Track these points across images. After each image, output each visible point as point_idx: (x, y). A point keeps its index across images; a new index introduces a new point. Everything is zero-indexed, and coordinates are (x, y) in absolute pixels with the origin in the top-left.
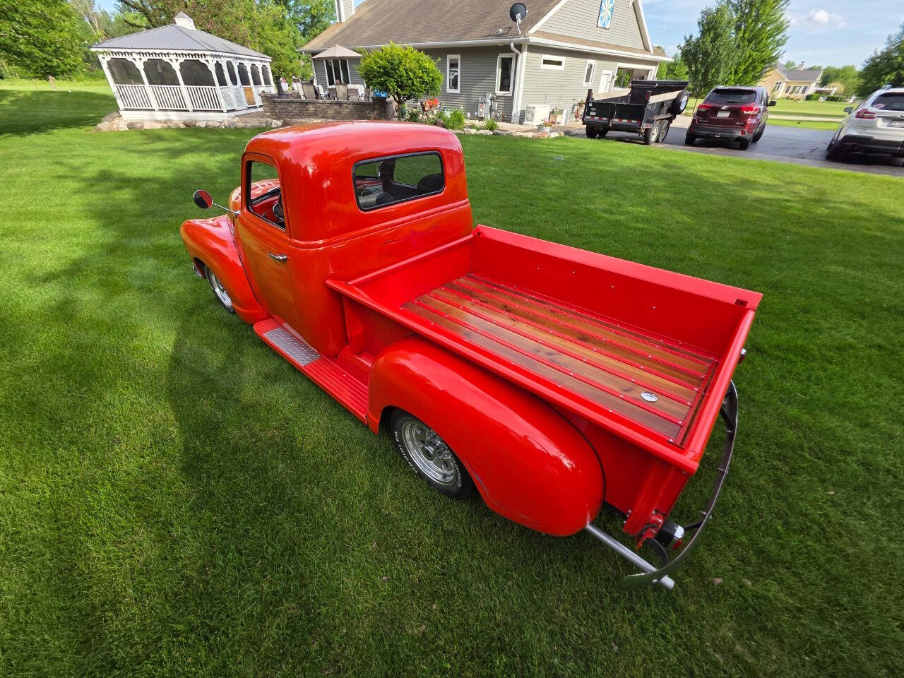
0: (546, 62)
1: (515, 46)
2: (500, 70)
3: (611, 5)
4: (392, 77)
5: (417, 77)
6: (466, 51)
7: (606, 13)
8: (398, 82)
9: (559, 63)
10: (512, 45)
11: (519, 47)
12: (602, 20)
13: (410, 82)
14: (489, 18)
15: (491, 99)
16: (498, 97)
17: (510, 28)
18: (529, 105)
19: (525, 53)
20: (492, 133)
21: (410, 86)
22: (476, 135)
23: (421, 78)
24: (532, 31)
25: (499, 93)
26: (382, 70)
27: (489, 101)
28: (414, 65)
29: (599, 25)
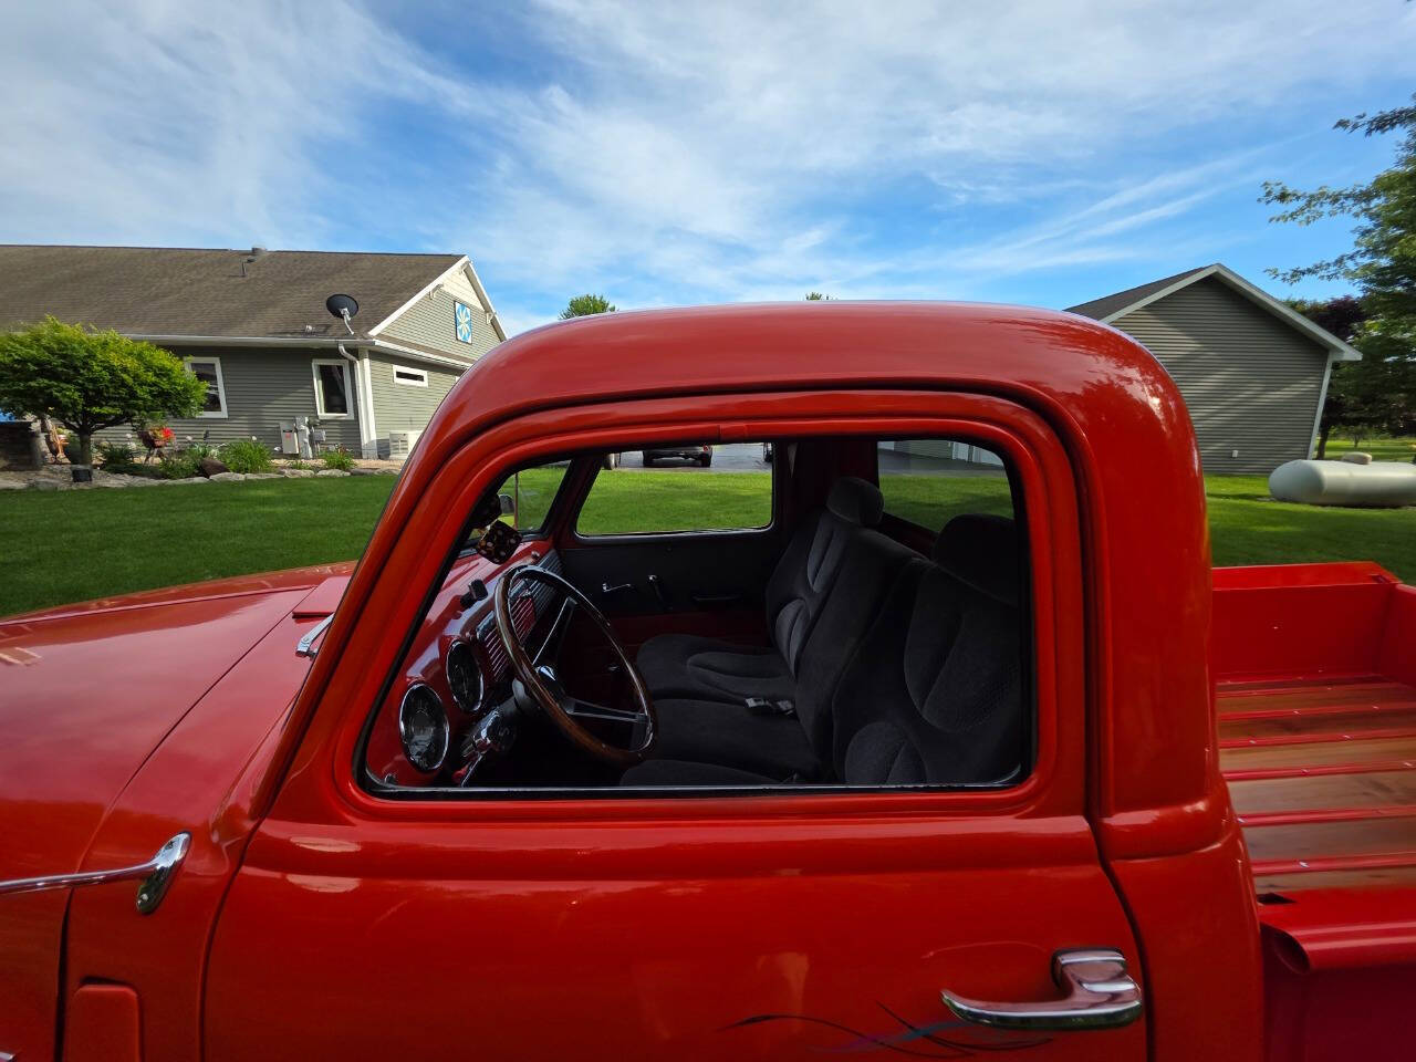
0: (400, 375)
1: (347, 350)
2: (320, 382)
3: (467, 319)
4: (68, 381)
5: (141, 385)
6: (230, 354)
7: (464, 327)
8: (83, 390)
9: (420, 378)
10: (342, 348)
11: (355, 352)
12: (461, 331)
13: (123, 391)
14: (270, 310)
15: (309, 426)
16: (324, 422)
17: (328, 327)
18: (393, 432)
19: (367, 361)
20: (348, 474)
21: (123, 399)
22: (315, 478)
23: (154, 384)
24: (374, 332)
25: (322, 414)
26: (32, 367)
27: (303, 427)
28: (130, 363)
29: (459, 337)
